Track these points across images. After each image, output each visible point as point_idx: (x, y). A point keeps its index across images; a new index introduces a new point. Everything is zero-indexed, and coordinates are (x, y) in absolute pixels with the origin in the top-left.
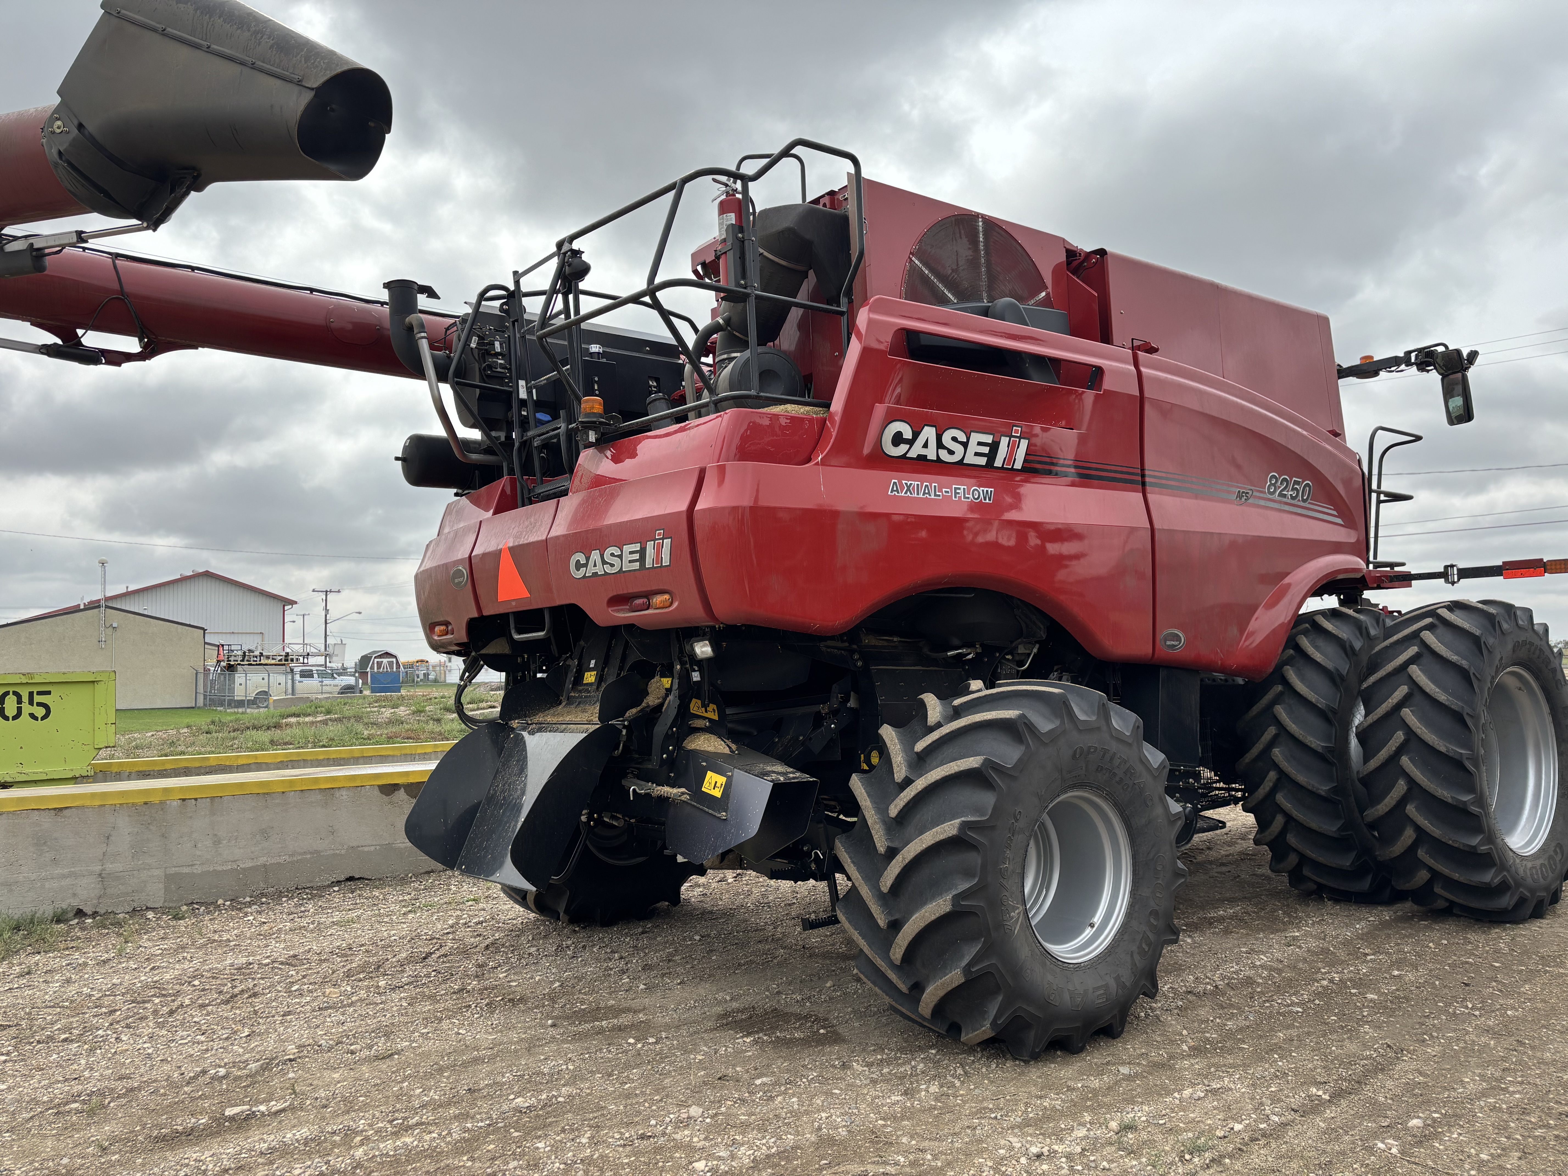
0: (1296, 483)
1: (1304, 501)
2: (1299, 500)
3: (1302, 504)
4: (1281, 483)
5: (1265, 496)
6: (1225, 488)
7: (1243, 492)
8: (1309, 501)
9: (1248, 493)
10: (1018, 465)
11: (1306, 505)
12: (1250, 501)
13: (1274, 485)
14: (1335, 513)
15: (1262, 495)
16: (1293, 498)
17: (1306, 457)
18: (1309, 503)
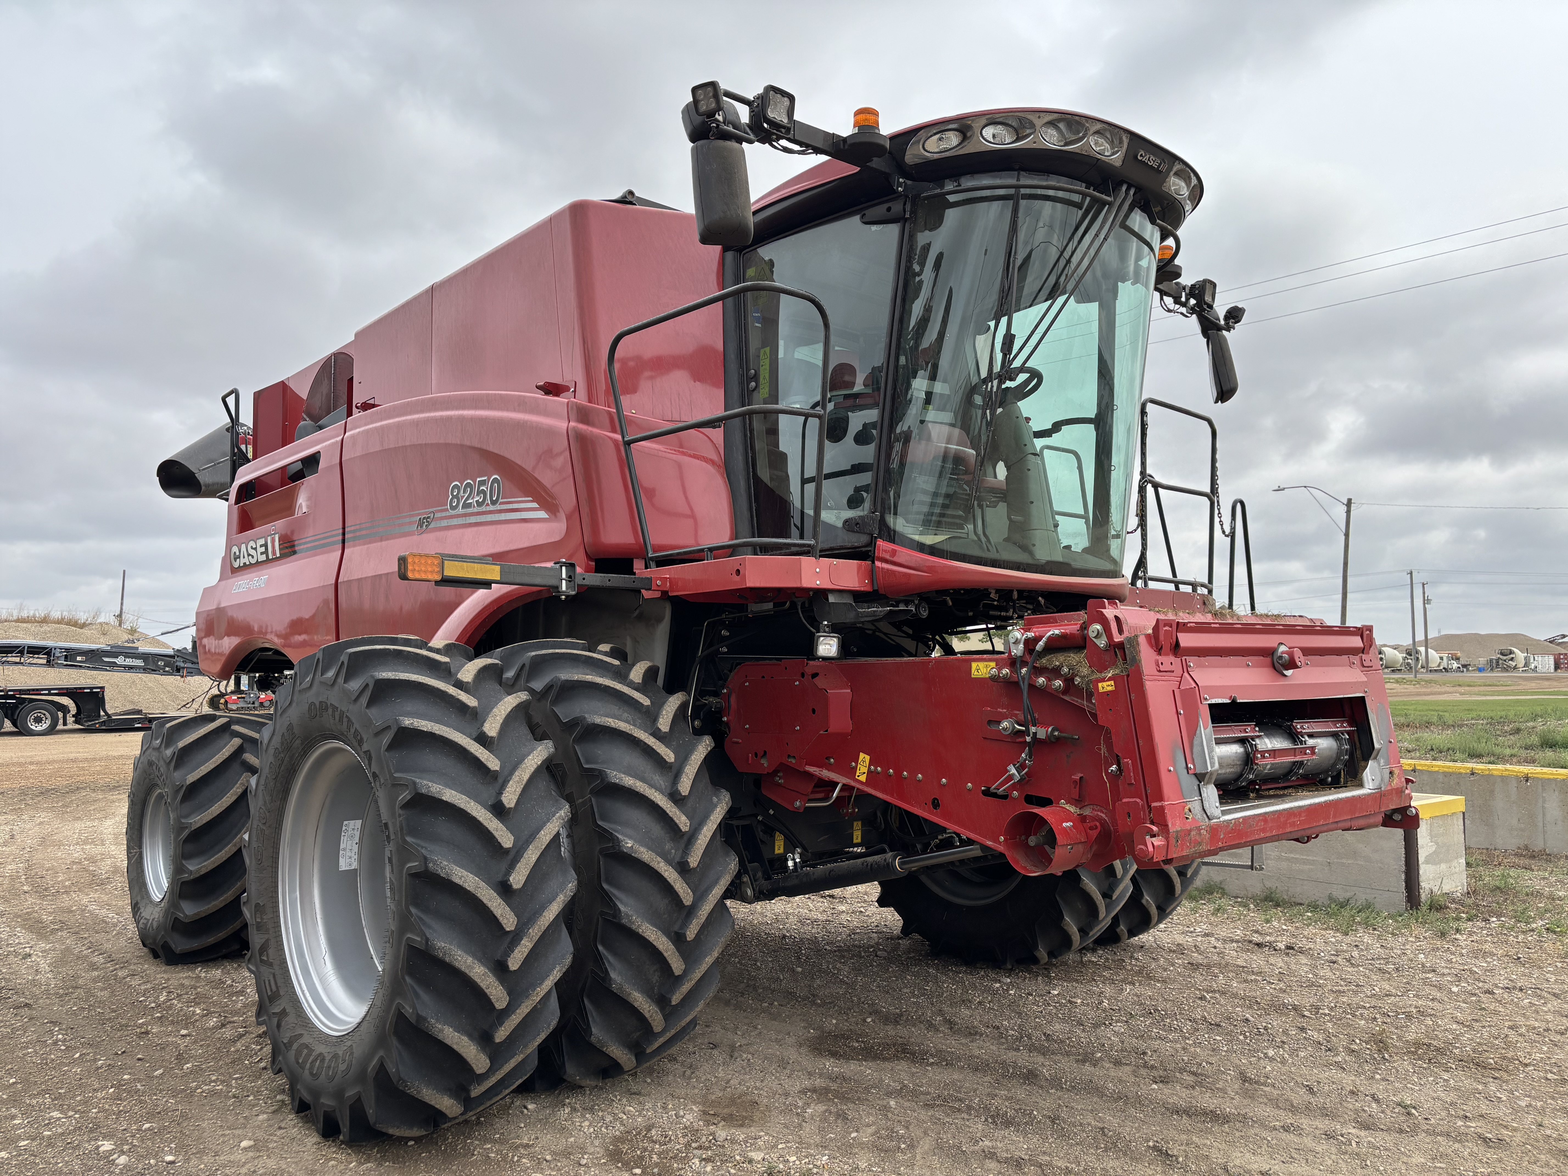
0: (482, 483)
1: (494, 503)
2: (488, 505)
3: (492, 508)
4: (464, 492)
5: (447, 514)
6: (407, 520)
7: (424, 518)
8: (501, 500)
9: (429, 517)
10: (278, 555)
11: (498, 507)
12: (432, 526)
13: (457, 497)
14: (535, 505)
15: (444, 514)
16: (479, 504)
17: (484, 447)
18: (502, 503)
